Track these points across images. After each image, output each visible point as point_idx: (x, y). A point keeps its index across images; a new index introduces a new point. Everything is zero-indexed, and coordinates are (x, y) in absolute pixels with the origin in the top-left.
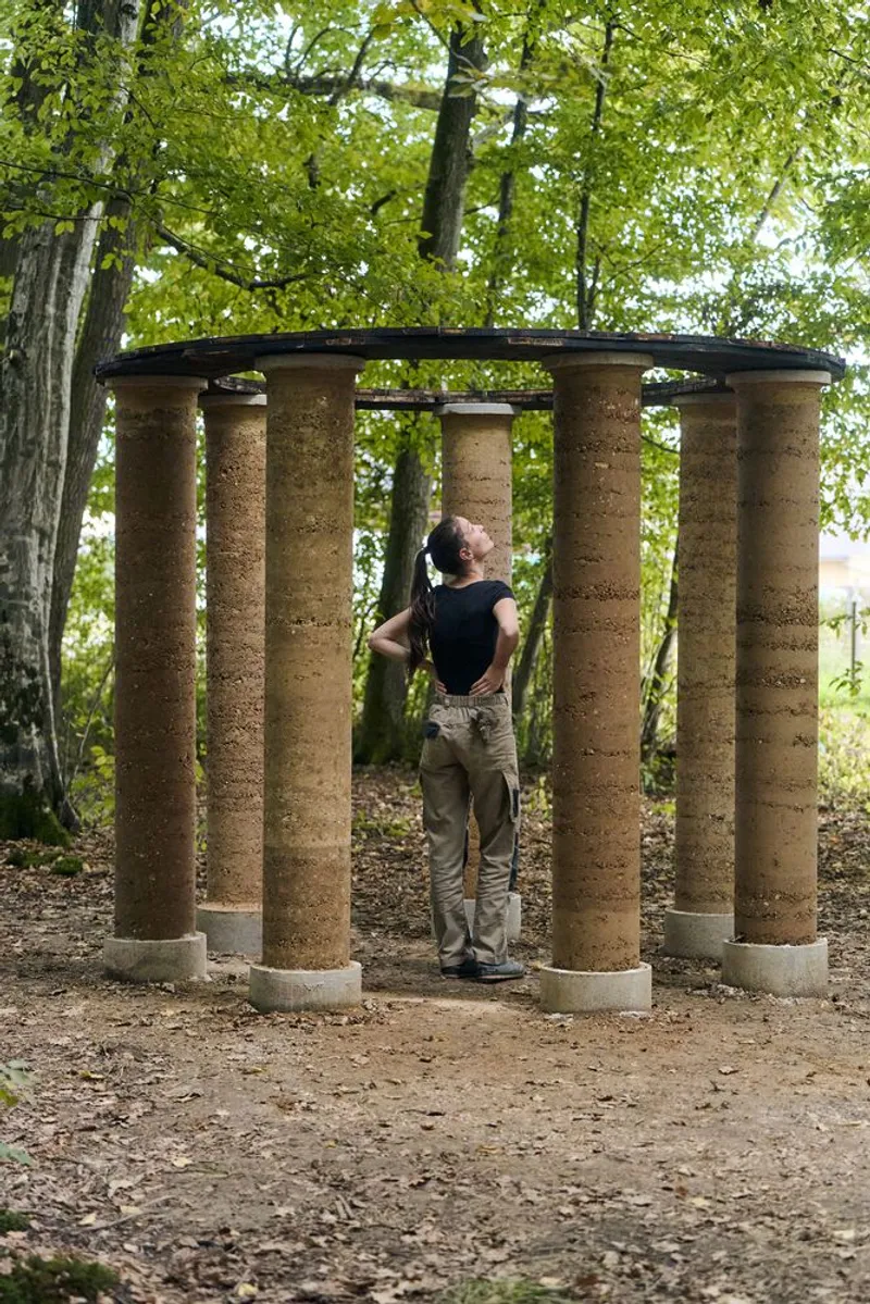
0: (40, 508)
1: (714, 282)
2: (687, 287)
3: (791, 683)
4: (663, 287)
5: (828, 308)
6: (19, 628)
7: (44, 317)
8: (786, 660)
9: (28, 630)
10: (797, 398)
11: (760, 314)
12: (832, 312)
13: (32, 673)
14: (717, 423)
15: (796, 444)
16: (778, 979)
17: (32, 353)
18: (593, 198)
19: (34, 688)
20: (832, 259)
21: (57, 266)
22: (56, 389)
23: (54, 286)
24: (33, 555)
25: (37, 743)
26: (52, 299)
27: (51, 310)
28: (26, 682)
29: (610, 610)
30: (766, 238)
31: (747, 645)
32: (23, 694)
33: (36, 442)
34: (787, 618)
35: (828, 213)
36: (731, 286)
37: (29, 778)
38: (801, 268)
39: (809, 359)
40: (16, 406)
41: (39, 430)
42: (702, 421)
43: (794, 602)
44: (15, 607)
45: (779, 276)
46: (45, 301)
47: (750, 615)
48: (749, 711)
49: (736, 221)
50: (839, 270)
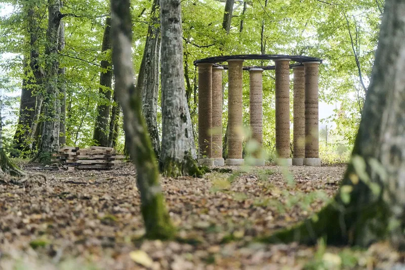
0: (154, 94)
1: (293, 45)
2: (286, 47)
3: (314, 114)
4: (281, 46)
5: (319, 51)
6: (152, 118)
7: (154, 54)
8: (313, 110)
9: (153, 118)
10: (314, 66)
11: (304, 52)
12: (320, 52)
13: (155, 128)
14: (300, 71)
15: (314, 74)
16: (313, 164)
17: (152, 61)
18: (264, 26)
19: (155, 131)
20: (320, 41)
21: (157, 43)
22: (157, 69)
23: (156, 47)
24: (154, 103)
25: (156, 142)
26: (156, 50)
27: (156, 52)
28: (154, 129)
29: (285, 100)
30: (304, 35)
31: (306, 107)
32: (153, 132)
33: (153, 80)
34: (313, 103)
35: (319, 30)
36: (297, 47)
37: (155, 149)
38: (313, 42)
39: (317, 59)
40: (149, 72)
41: (154, 77)
42: (297, 71)
43: (314, 100)
44: (151, 114)
45: (308, 44)
46: (154, 50)
47: (307, 103)
48: (307, 119)
49: (298, 31)
50: (322, 42)
